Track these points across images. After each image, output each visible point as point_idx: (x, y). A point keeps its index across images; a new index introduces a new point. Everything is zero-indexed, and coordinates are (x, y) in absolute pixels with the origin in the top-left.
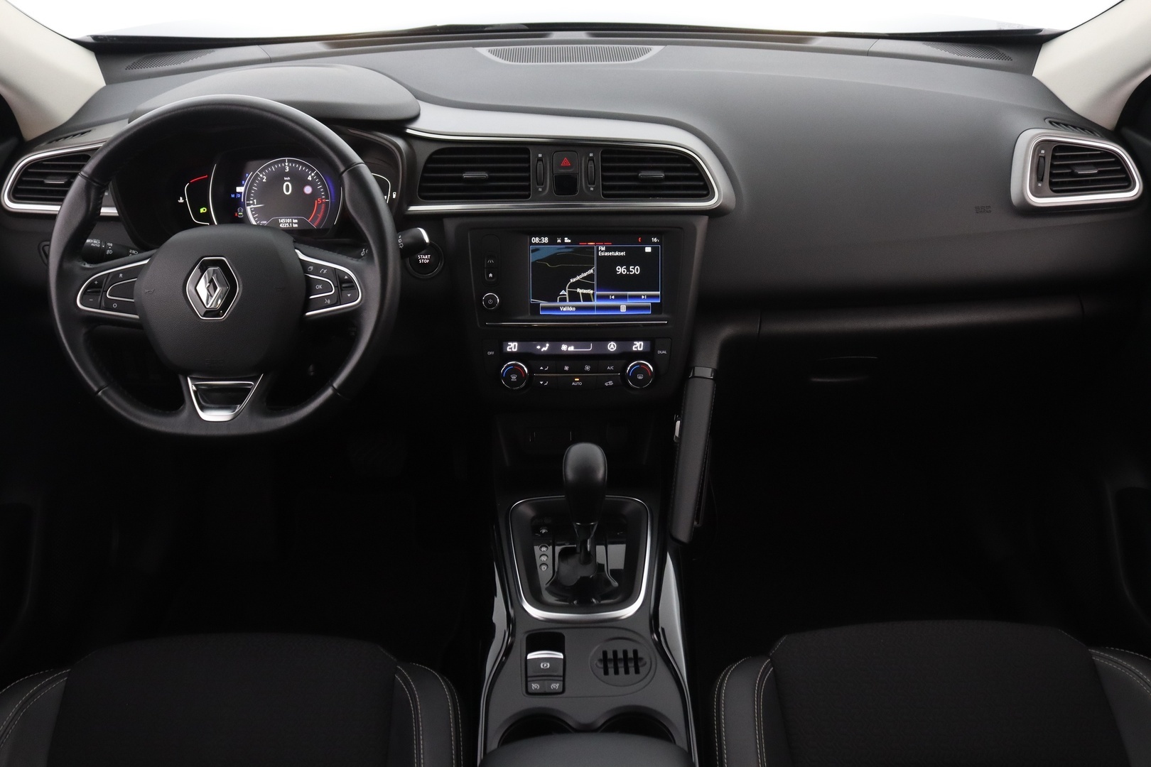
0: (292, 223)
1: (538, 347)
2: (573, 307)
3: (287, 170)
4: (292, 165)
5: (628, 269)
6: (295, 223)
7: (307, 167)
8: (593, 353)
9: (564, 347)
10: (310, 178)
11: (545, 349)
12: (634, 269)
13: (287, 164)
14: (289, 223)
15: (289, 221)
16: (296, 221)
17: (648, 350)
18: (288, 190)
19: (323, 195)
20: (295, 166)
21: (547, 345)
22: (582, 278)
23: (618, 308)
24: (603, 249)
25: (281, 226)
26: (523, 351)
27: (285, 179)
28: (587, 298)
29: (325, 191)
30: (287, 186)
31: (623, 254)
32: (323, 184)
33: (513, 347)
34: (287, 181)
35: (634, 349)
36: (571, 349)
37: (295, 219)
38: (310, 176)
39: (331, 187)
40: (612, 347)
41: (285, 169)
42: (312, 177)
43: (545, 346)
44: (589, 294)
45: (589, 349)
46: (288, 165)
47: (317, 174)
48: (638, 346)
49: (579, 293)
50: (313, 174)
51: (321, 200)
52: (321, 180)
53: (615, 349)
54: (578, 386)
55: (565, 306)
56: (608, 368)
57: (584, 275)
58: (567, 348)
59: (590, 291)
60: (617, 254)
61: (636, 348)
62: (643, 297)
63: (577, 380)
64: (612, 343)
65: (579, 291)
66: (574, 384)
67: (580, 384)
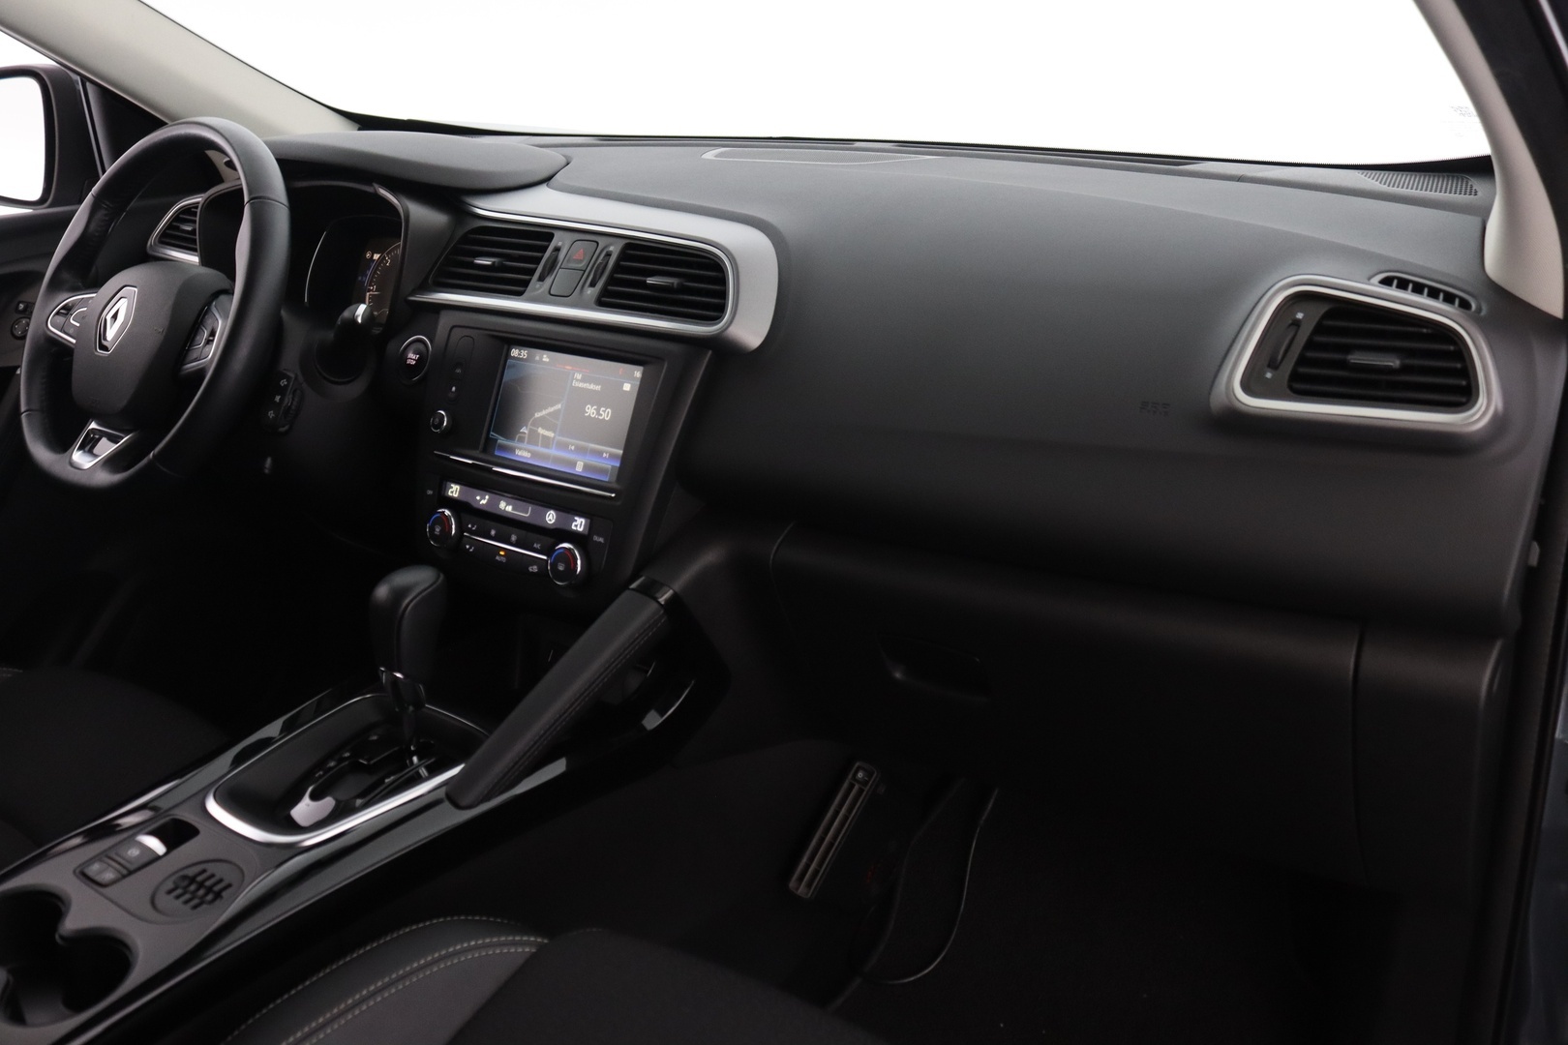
1: (478, 498)
2: (529, 451)
5: (598, 410)
8: (529, 521)
9: (502, 505)
11: (484, 502)
12: (604, 411)
17: (586, 532)
21: (487, 497)
22: (547, 414)
23: (574, 464)
24: (579, 376)
26: (464, 499)
28: (547, 442)
31: (598, 388)
33: (454, 491)
35: (573, 528)
36: (509, 509)
40: (551, 517)
43: (484, 498)
44: (548, 438)
45: (525, 513)
48: (579, 524)
49: (539, 434)
53: (553, 521)
54: (501, 562)
55: (520, 449)
56: (535, 545)
57: (551, 410)
58: (506, 507)
59: (551, 434)
60: (592, 387)
61: (576, 526)
62: (604, 455)
63: (502, 553)
64: (552, 512)
65: (541, 431)
66: (497, 558)
67: (504, 560)
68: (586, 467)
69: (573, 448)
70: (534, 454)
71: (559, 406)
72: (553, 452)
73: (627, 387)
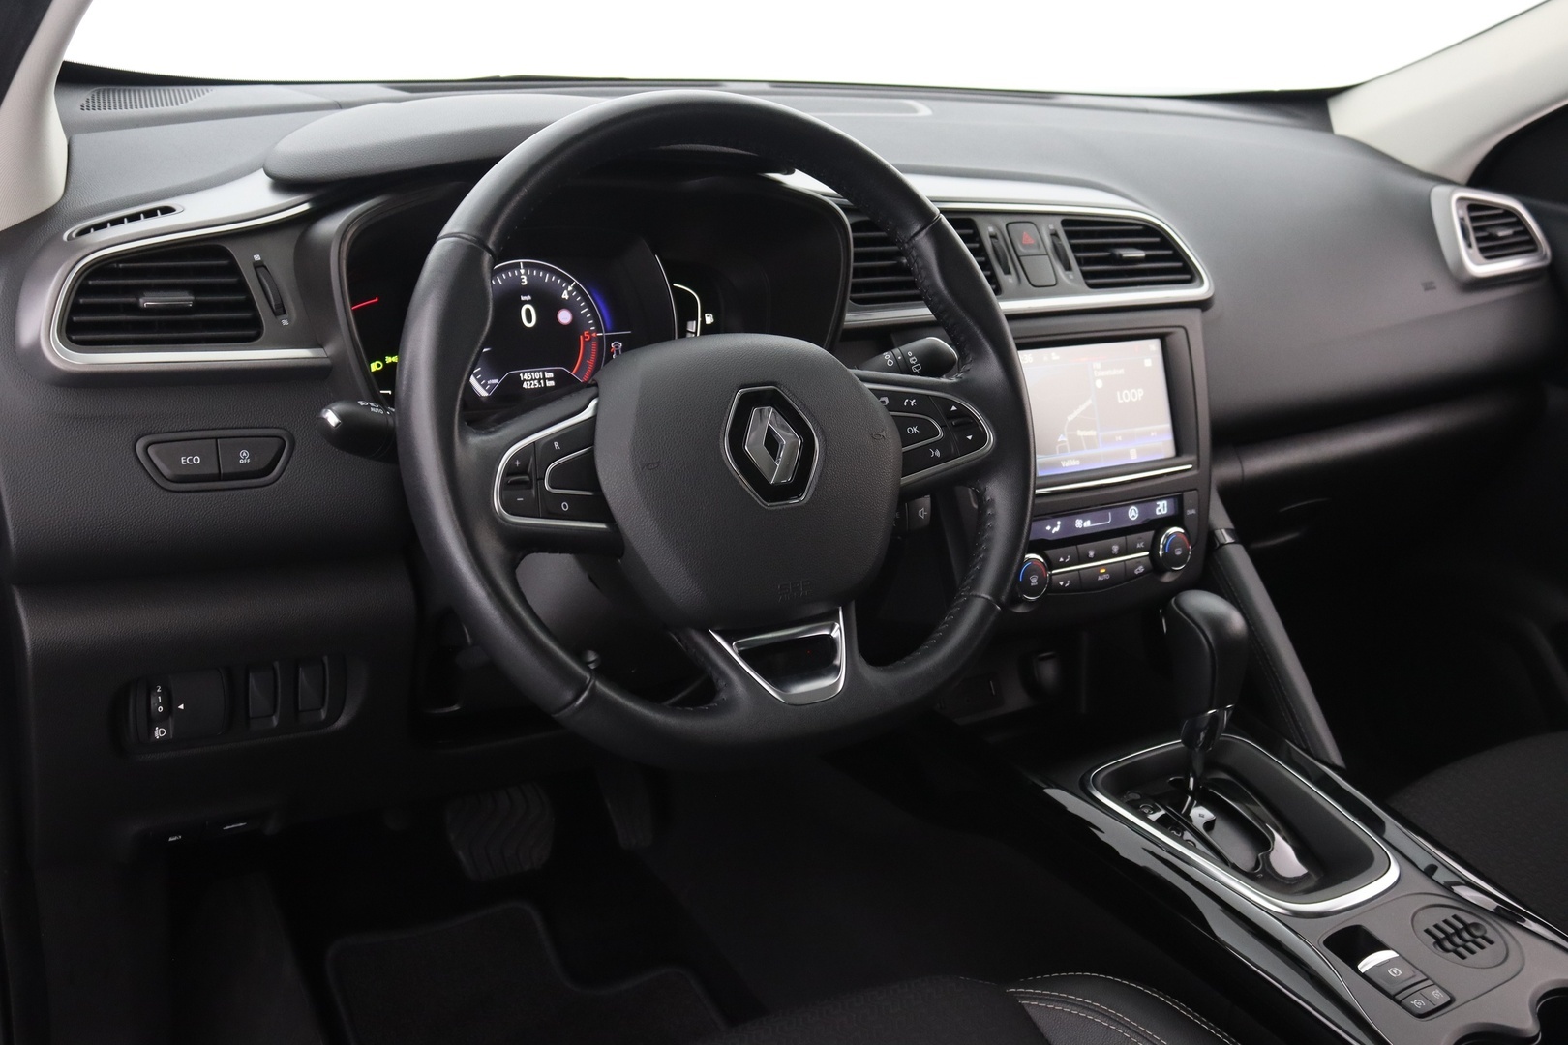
0: (544, 379)
1: (1048, 528)
2: (1077, 458)
3: (525, 282)
4: (532, 272)
5: (1129, 394)
6: (550, 379)
7: (559, 275)
8: (1115, 526)
9: (1079, 523)
10: (565, 295)
11: (1057, 529)
12: (1136, 393)
13: (522, 271)
14: (539, 380)
15: (538, 375)
16: (551, 375)
17: (1175, 511)
18: (529, 320)
19: (592, 325)
20: (538, 274)
21: (1059, 523)
22: (1080, 414)
23: (1127, 454)
24: (1098, 365)
25: (525, 386)
27: (523, 298)
28: (1090, 442)
29: (595, 317)
30: (528, 311)
31: (1121, 371)
32: (589, 304)
34: (526, 302)
35: (1158, 513)
36: (1088, 524)
37: (549, 371)
38: (565, 292)
39: (604, 311)
40: (1133, 513)
41: (520, 280)
42: (570, 293)
43: (1056, 526)
44: (1090, 438)
45: (1106, 522)
46: (526, 274)
47: (576, 287)
48: (1162, 508)
50: (570, 288)
51: (590, 334)
52: (585, 298)
53: (1137, 516)
54: (1105, 580)
55: (1066, 460)
56: (1138, 546)
57: (1082, 408)
58: (1083, 524)
59: (1092, 433)
60: (1115, 372)
61: (1160, 510)
62: (1152, 434)
63: (1103, 571)
64: (1133, 507)
65: (1080, 433)
66: (1100, 578)
67: (1107, 576)
68: (1139, 452)
69: (1120, 438)
70: (1082, 459)
71: (1089, 402)
72: (1101, 450)
73: (1148, 363)
